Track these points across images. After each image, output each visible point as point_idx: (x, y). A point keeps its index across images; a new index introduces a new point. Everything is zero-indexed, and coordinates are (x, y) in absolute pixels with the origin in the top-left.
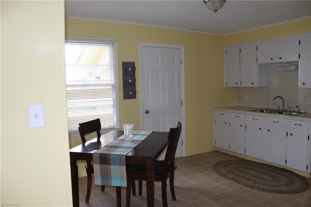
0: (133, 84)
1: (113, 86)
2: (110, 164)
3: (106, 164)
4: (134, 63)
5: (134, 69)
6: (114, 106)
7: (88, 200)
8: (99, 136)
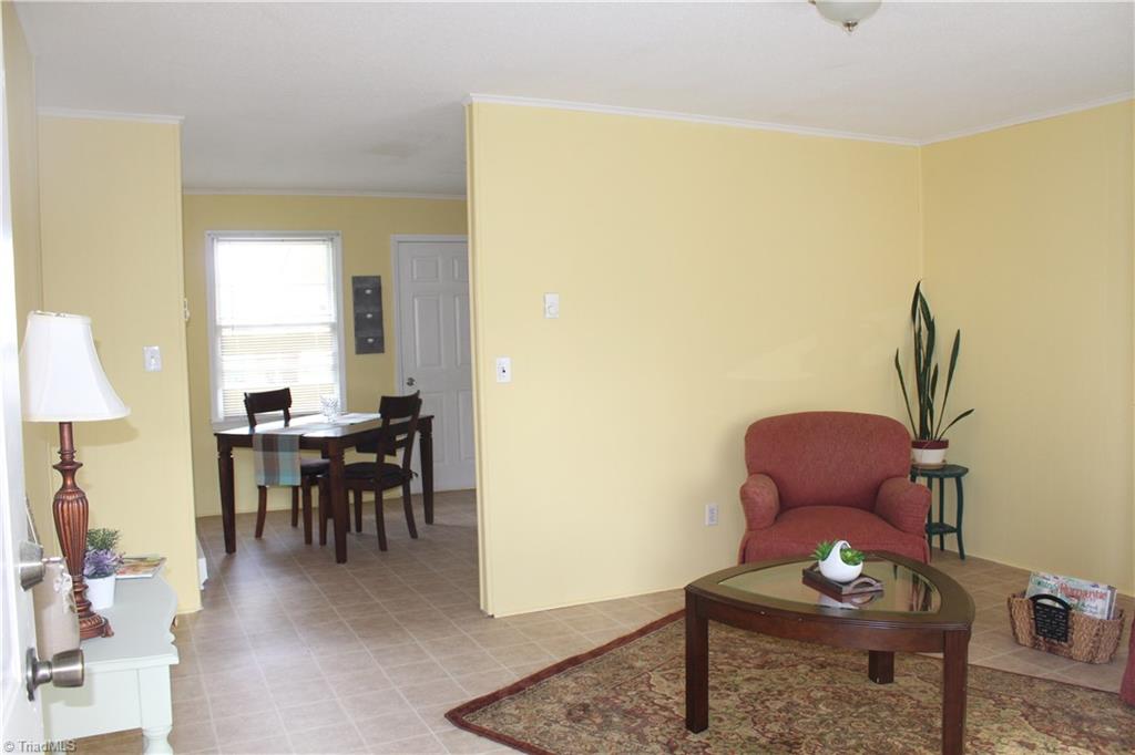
0: (378, 322)
1: (333, 327)
2: (277, 450)
3: (272, 450)
4: (379, 278)
5: (378, 290)
6: (334, 367)
7: (259, 533)
8: (287, 417)
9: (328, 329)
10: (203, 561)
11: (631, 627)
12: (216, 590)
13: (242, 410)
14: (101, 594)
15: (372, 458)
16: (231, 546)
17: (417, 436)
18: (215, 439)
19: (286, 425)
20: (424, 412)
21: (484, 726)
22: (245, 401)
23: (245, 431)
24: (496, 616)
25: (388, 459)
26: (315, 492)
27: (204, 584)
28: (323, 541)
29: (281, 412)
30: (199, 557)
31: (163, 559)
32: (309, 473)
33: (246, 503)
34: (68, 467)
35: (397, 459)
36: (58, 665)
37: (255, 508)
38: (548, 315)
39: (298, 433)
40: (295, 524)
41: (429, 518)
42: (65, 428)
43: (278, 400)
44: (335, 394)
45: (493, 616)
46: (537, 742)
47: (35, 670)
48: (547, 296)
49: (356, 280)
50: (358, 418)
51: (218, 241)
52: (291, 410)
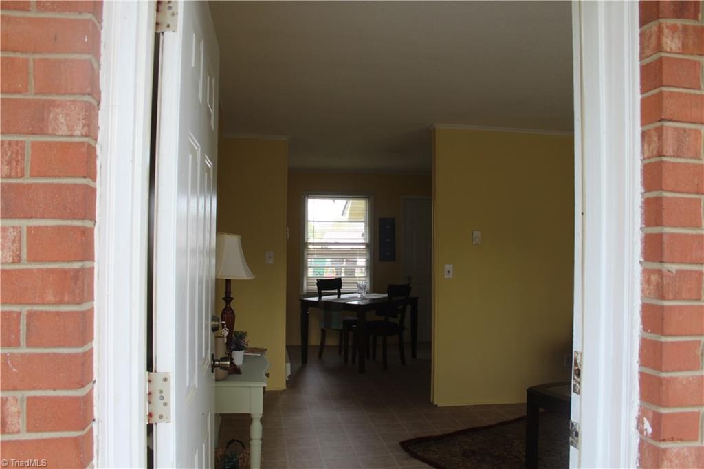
0: (393, 243)
1: (367, 245)
2: (332, 311)
3: (329, 310)
4: (394, 219)
5: (393, 226)
6: (367, 268)
7: (320, 355)
8: (339, 294)
9: (364, 247)
10: (289, 365)
11: (512, 418)
12: (294, 382)
13: (315, 288)
14: (238, 357)
15: (382, 318)
16: (305, 361)
17: (409, 308)
18: (300, 302)
19: (339, 297)
20: (413, 294)
21: (419, 453)
22: (317, 283)
23: (316, 299)
24: (439, 406)
25: (391, 320)
26: (351, 334)
27: (289, 377)
28: (354, 361)
29: (336, 291)
30: (287, 362)
31: (266, 350)
32: (347, 324)
33: (314, 340)
34: (228, 299)
35: (397, 321)
36: (222, 361)
37: (319, 343)
38: (474, 243)
39: (343, 301)
40: (340, 352)
41: (414, 355)
42: (228, 281)
43: (335, 284)
44: (366, 283)
45: (436, 406)
46: (443, 464)
47: (214, 362)
48: (474, 232)
49: (381, 220)
50: (376, 296)
51: (308, 197)
52: (342, 290)
